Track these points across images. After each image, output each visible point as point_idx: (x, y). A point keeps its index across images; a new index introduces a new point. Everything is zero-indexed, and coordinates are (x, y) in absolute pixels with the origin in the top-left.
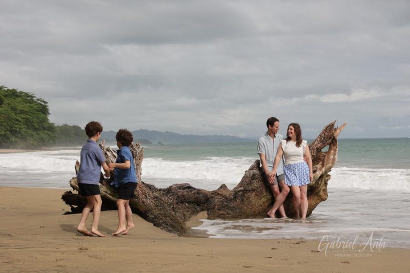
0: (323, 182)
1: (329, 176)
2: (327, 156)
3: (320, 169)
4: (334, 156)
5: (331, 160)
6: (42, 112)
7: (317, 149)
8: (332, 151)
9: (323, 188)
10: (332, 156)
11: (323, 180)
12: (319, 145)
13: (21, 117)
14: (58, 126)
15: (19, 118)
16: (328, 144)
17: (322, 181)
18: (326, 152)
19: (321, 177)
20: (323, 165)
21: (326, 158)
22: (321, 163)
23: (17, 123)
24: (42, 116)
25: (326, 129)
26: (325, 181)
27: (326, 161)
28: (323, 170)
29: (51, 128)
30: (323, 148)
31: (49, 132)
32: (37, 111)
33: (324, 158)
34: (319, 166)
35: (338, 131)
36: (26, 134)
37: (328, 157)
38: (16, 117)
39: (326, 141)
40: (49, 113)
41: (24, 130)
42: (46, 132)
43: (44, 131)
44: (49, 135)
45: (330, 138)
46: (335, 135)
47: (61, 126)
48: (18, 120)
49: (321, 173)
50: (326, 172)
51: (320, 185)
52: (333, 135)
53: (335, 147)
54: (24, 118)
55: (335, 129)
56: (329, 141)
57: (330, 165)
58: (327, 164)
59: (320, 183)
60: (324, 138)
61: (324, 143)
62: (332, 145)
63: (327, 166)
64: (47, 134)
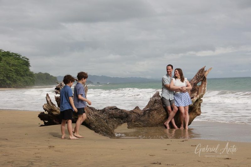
1: (202, 100)
2: (200, 88)
3: (196, 96)
4: (204, 88)
5: (203, 90)
6: (25, 65)
7: (194, 84)
8: (204, 85)
9: (198, 107)
10: (203, 88)
11: (198, 103)
12: (195, 82)
14: (36, 74)
15: (12, 69)
16: (201, 81)
17: (197, 104)
18: (200, 86)
19: (197, 100)
20: (198, 94)
21: (200, 89)
22: (196, 92)
23: (10, 72)
24: (26, 67)
25: (199, 71)
26: (199, 103)
27: (199, 91)
28: (198, 96)
29: (31, 75)
30: (198, 83)
31: (30, 78)
32: (23, 65)
33: (199, 89)
34: (195, 94)
35: (207, 73)
36: (17, 79)
37: (201, 89)
38: (9, 68)
39: (200, 79)
40: (30, 66)
41: (15, 76)
42: (28, 77)
43: (27, 77)
44: (30, 79)
45: (202, 77)
46: (205, 75)
47: (37, 73)
48: (11, 70)
49: (197, 98)
50: (200, 98)
51: (196, 106)
52: (204, 75)
53: (205, 83)
54: (15, 69)
55: (205, 71)
56: (202, 79)
57: (202, 93)
58: (200, 93)
59: (196, 104)
60: (198, 77)
61: (199, 80)
62: (203, 81)
63: (200, 94)
64: (29, 78)
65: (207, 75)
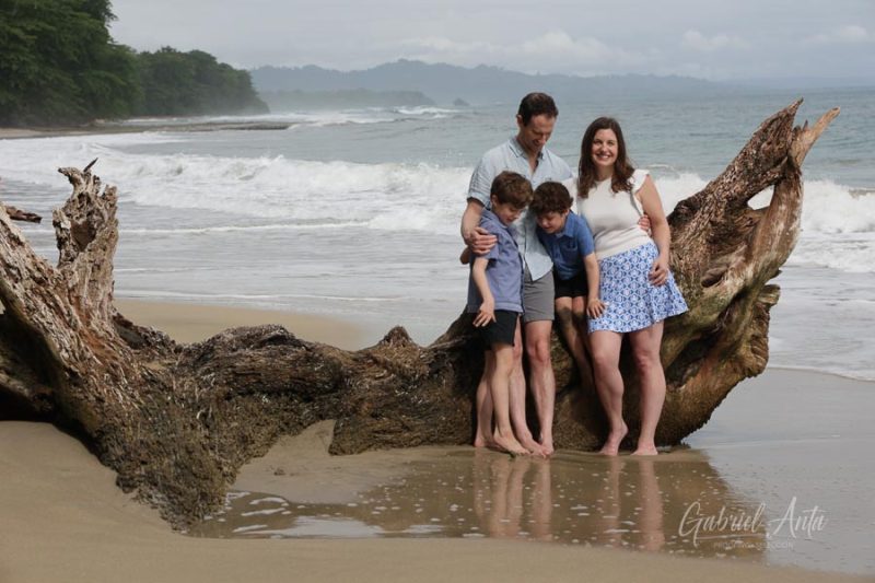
0: (749, 314)
1: (774, 289)
2: (762, 224)
3: (740, 269)
4: (788, 225)
5: (778, 238)
6: (88, 11)
7: (731, 200)
8: (783, 207)
9: (750, 332)
10: (781, 226)
11: (750, 306)
12: (738, 187)
13: (22, 28)
14: (145, 54)
15: (17, 31)
16: (769, 184)
17: (744, 312)
18: (763, 210)
19: (742, 295)
20: (748, 257)
21: (760, 230)
22: (742, 248)
23: (12, 46)
24: (87, 21)
25: (765, 131)
26: (756, 309)
27: (757, 243)
28: (749, 272)
29: (121, 59)
30: (751, 196)
31: (112, 76)
32: (75, 9)
33: (754, 232)
34: (735, 259)
35: (807, 137)
36: (42, 82)
37: (768, 229)
38: (8, 28)
39: (764, 173)
40: (110, 15)
41: (35, 68)
42: (103, 73)
43: (95, 72)
44: (112, 82)
45: (778, 162)
46: (793, 153)
47: (153, 52)
48: (14, 38)
49: (739, 282)
50: (758, 280)
51: (738, 322)
52: (786, 151)
53: (792, 194)
54: (32, 33)
55: (797, 131)
56: (775, 173)
57: (773, 255)
58: (761, 253)
59: (735, 316)
60: (757, 162)
61: (757, 181)
62: (782, 186)
63: (763, 259)
64: (107, 79)
65: (806, 152)
